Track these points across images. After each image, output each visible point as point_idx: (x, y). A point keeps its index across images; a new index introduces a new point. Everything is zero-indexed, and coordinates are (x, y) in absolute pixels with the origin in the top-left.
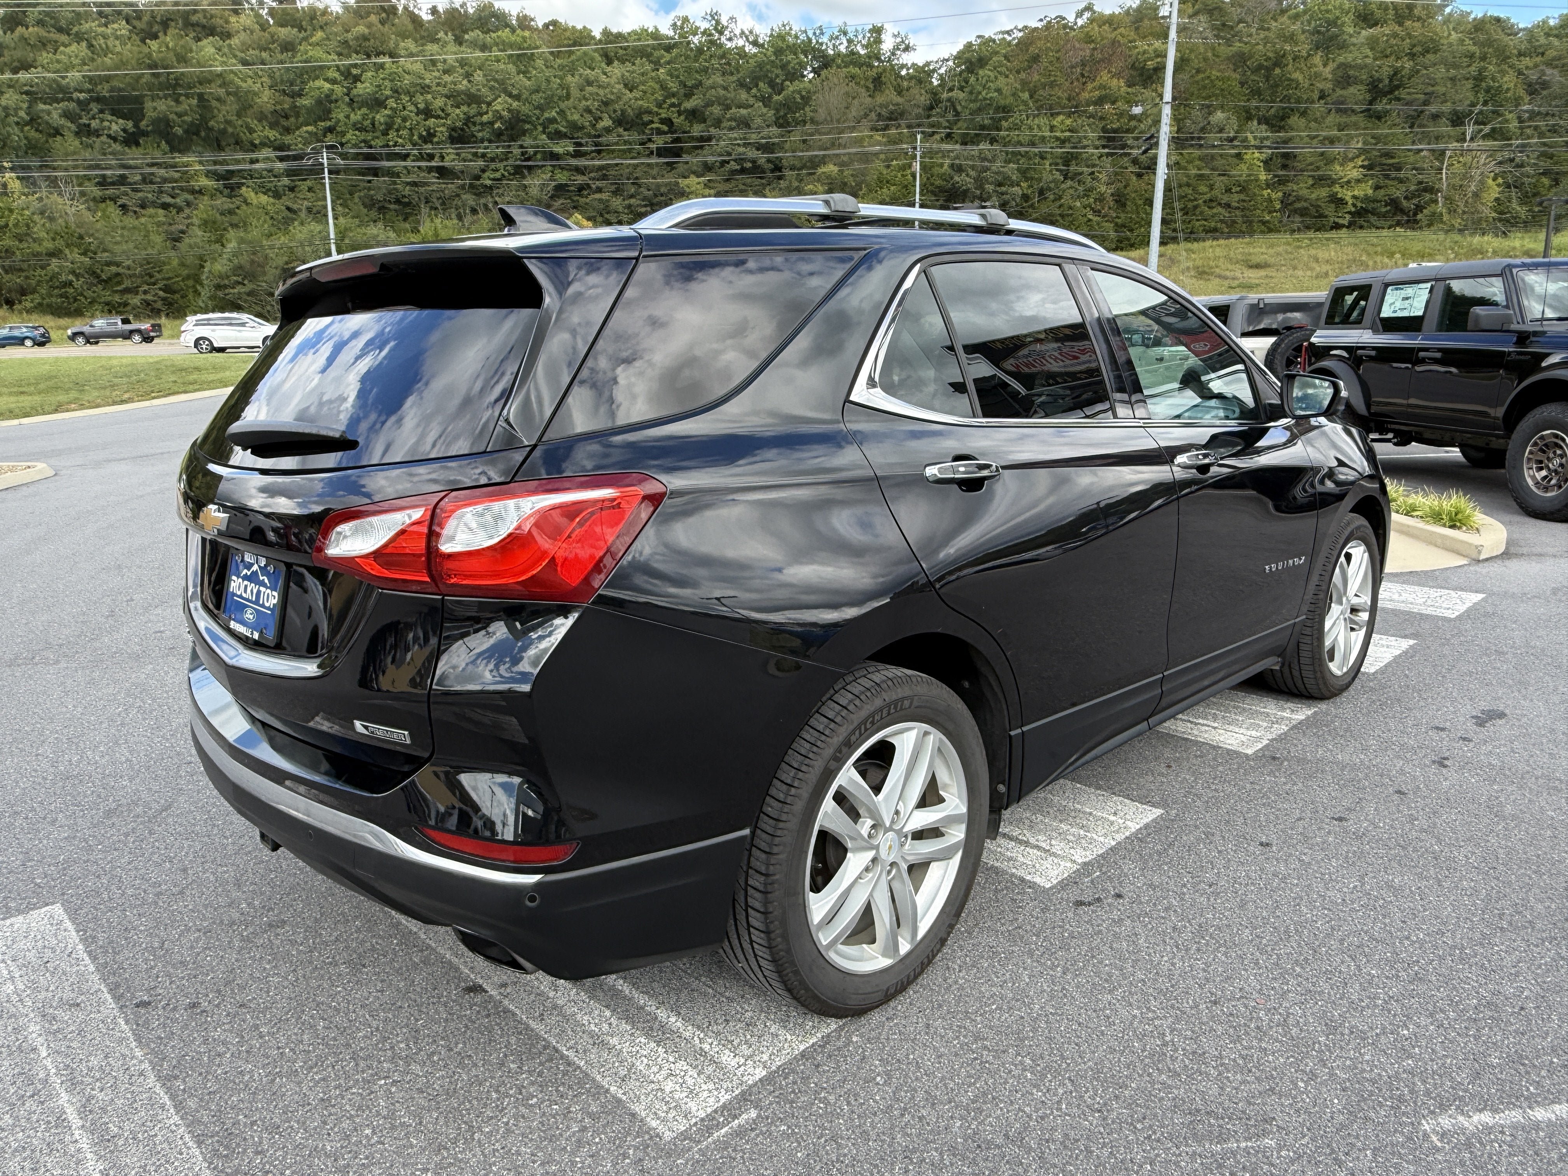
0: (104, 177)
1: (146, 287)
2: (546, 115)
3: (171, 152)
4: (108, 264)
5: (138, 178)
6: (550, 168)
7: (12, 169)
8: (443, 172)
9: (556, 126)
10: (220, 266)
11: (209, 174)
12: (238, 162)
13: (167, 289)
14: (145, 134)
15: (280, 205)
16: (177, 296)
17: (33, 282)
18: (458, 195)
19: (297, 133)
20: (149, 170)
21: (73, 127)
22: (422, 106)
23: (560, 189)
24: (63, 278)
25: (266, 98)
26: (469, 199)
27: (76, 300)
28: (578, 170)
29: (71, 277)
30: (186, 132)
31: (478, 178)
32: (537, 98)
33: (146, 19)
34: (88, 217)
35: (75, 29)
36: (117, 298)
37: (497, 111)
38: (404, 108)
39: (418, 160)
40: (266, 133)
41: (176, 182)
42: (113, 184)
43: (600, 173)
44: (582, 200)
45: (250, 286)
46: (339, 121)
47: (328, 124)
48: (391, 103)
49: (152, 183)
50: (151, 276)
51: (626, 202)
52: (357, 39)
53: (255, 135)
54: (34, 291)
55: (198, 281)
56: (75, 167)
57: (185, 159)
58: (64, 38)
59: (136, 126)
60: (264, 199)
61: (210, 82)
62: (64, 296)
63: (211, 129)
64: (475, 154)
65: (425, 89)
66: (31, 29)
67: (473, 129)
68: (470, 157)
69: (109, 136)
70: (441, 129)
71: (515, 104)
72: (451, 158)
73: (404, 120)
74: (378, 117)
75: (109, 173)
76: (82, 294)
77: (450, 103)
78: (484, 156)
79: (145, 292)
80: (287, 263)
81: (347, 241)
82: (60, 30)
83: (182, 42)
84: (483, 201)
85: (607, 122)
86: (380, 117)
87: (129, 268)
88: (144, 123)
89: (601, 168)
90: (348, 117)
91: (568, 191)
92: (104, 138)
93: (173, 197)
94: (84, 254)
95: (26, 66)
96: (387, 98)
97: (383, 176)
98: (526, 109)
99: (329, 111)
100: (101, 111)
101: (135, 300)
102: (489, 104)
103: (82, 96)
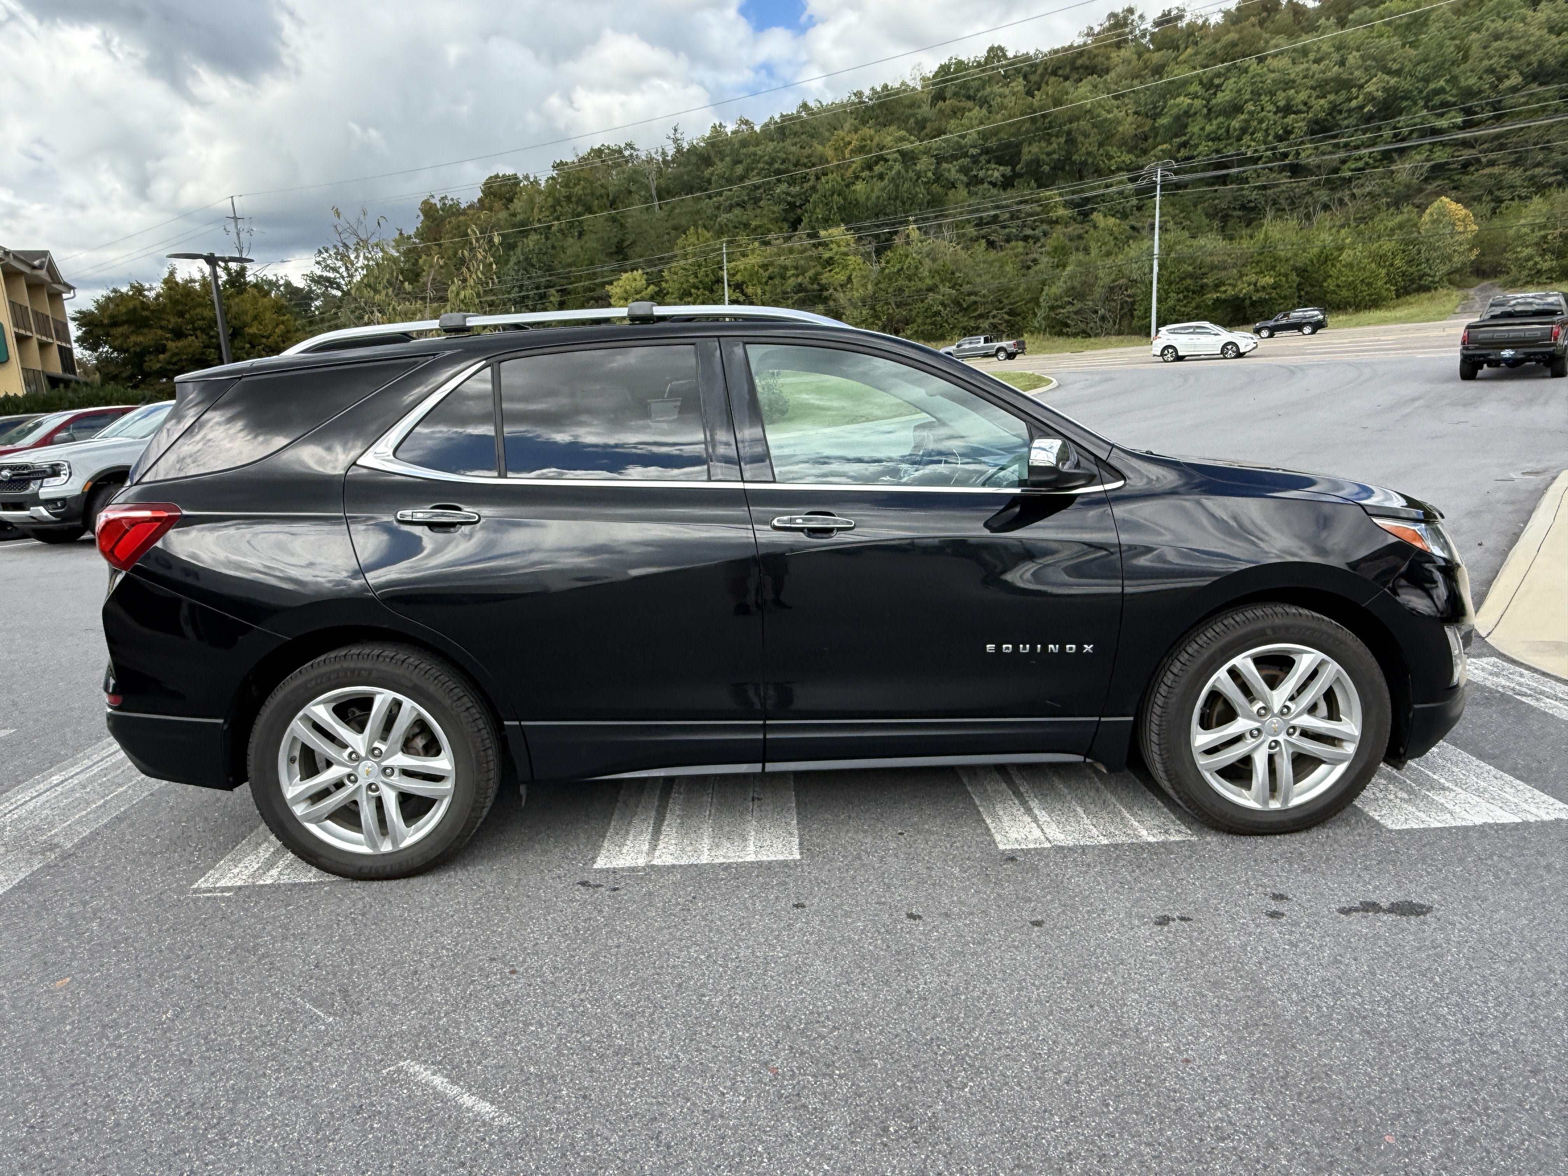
0: (981, 218)
1: (995, 312)
2: (1432, 86)
3: (1039, 187)
4: (970, 294)
5: (1007, 216)
6: (1428, 147)
7: (915, 221)
8: (1296, 170)
9: (1442, 96)
10: (1056, 289)
11: (1068, 204)
12: (1093, 189)
13: (1011, 313)
14: (1020, 176)
15: (1125, 225)
16: (1019, 318)
17: (914, 313)
18: (1310, 193)
19: (1152, 153)
20: (1015, 208)
21: (965, 179)
22: (1282, 103)
23: (1438, 170)
24: (935, 309)
25: (1128, 126)
26: (1323, 195)
27: (941, 326)
28: (1466, 144)
29: (940, 308)
30: (1052, 169)
31: (1336, 171)
32: (1422, 69)
33: (1040, 70)
34: (963, 254)
35: (979, 95)
36: (972, 324)
37: (1370, 93)
38: (1262, 110)
39: (1270, 161)
40: (1123, 158)
41: (1038, 215)
42: (988, 223)
43: (1496, 143)
44: (1466, 179)
45: (1078, 305)
46: (1194, 134)
47: (1184, 138)
48: (1250, 107)
49: (1018, 218)
50: (1001, 302)
51: (1528, 173)
52: (1225, 47)
53: (1113, 161)
54: (914, 321)
55: (1038, 304)
56: (961, 213)
57: (1048, 193)
58: (970, 104)
59: (1013, 170)
60: (1111, 221)
61: (1078, 119)
62: (933, 324)
63: (1074, 163)
64: (1337, 146)
65: (1288, 84)
66: (947, 102)
67: (1339, 117)
68: (1330, 149)
69: (990, 183)
70: (1300, 124)
71: (1393, 81)
72: (1308, 155)
73: (1261, 121)
74: (1233, 123)
75: (984, 214)
76: (946, 322)
77: (1314, 94)
78: (1346, 145)
79: (994, 317)
80: (1114, 281)
81: (1173, 255)
82: (969, 98)
83: (1059, 88)
84: (1338, 195)
85: (1515, 79)
86: (1236, 124)
87: (984, 296)
88: (1019, 166)
89: (1498, 137)
90: (1203, 129)
91: (1450, 170)
92: (986, 185)
93: (1034, 230)
94: (953, 287)
95: (940, 132)
96: (1246, 102)
97: (1231, 183)
98: (1406, 84)
99: (1186, 126)
100: (988, 162)
101: (985, 324)
102: (1361, 87)
103: (974, 151)
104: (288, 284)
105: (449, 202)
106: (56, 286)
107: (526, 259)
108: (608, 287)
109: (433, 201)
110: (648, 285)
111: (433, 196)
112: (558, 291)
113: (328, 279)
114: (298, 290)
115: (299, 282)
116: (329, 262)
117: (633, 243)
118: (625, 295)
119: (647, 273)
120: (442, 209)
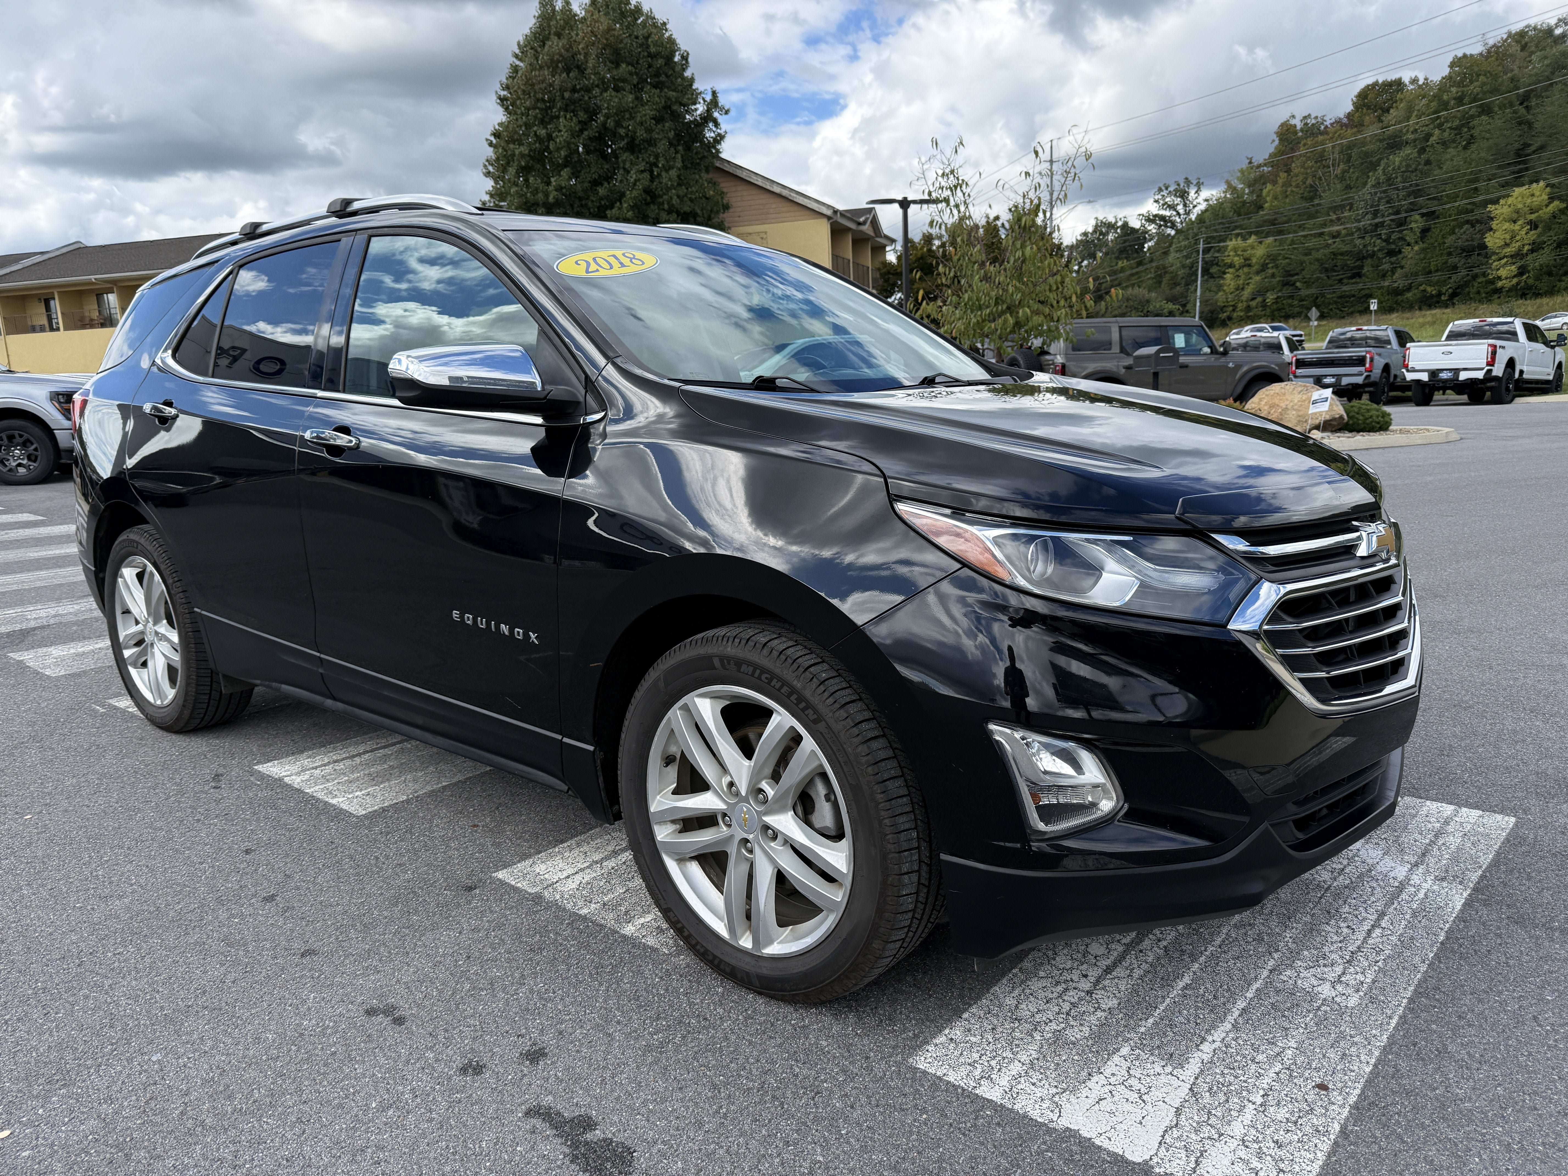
104: (1125, 225)
105: (1312, 121)
106: (879, 239)
107: (1389, 179)
108: (1490, 207)
109: (1293, 122)
110: (1552, 199)
111: (1293, 117)
112: (1423, 215)
113: (1162, 218)
114: (1134, 230)
115: (1135, 224)
116: (1168, 199)
117: (1542, 148)
118: (1515, 216)
119: (1552, 186)
120: (1302, 130)
